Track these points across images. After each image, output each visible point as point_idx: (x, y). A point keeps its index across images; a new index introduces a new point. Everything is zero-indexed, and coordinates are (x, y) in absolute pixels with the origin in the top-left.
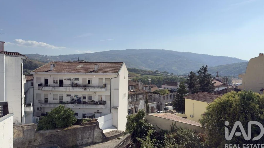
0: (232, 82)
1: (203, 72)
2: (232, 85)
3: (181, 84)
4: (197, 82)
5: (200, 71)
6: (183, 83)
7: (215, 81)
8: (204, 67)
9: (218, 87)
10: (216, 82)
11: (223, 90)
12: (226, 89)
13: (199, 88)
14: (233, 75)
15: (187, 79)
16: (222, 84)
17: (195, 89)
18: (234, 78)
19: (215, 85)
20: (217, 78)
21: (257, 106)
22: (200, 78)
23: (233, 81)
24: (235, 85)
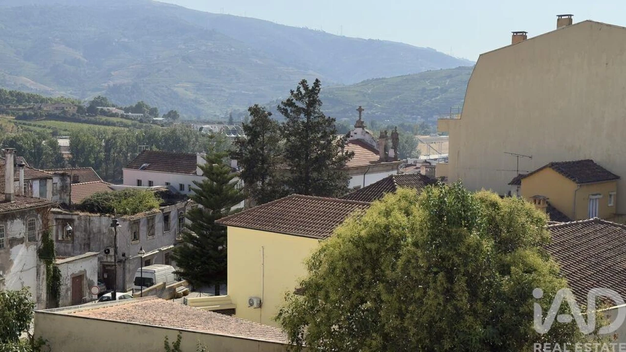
0: (418, 148)
1: (304, 106)
2: (416, 162)
3: (211, 161)
4: (278, 152)
5: (289, 103)
6: (218, 159)
7: (350, 148)
8: (306, 88)
9: (364, 170)
10: (353, 154)
11: (378, 183)
12: (390, 180)
13: (288, 176)
14: (420, 120)
15: (238, 141)
16: (376, 157)
17: (269, 184)
18: (425, 133)
19: (351, 163)
20: (358, 134)
21: (488, 245)
22: (290, 134)
23: (421, 147)
24: (426, 163)
